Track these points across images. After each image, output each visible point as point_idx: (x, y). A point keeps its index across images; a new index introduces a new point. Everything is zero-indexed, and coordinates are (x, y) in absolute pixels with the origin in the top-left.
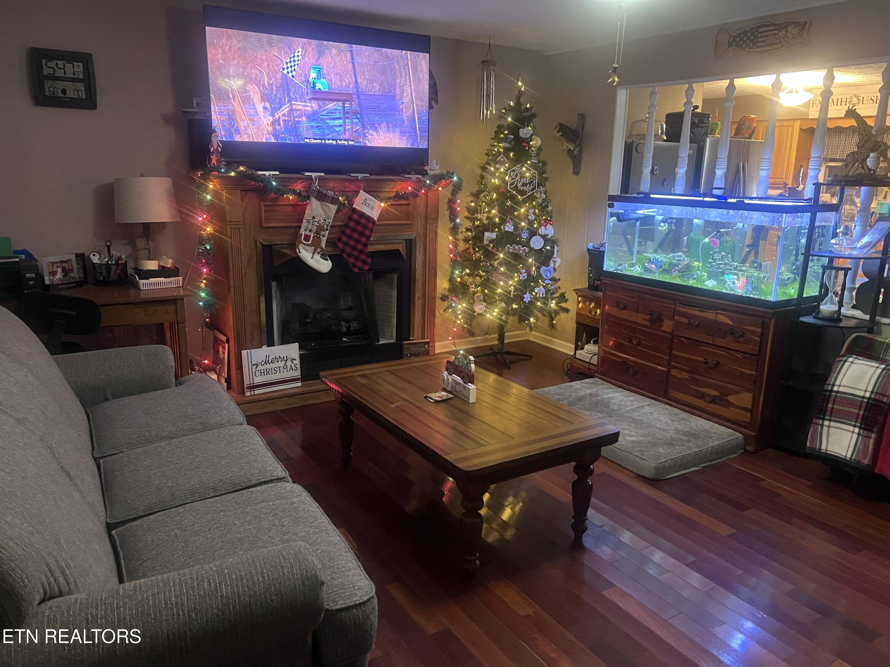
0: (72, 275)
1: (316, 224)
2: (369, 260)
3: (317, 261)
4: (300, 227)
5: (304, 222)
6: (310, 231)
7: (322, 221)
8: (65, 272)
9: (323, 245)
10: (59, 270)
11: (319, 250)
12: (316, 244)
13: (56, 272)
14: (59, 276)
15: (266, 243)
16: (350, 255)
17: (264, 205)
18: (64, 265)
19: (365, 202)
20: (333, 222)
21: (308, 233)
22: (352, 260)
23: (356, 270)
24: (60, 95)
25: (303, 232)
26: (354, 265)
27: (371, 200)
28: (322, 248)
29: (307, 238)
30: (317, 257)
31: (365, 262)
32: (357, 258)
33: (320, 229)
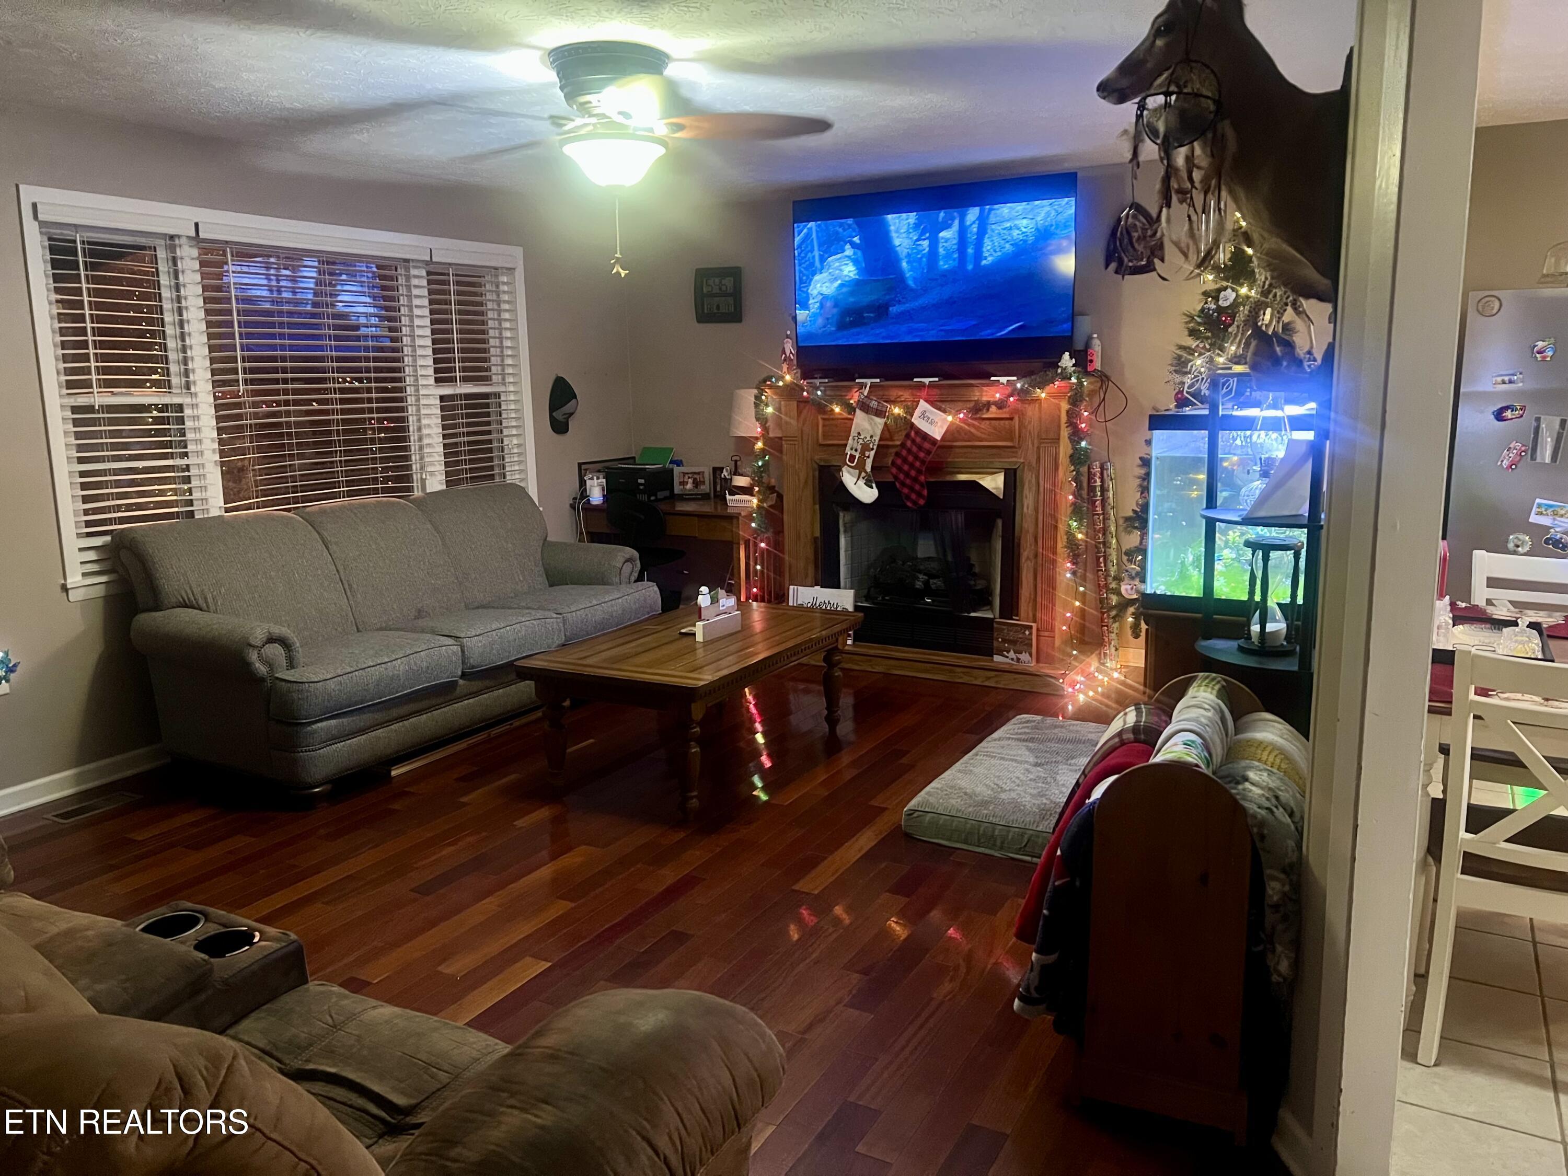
0: (702, 487)
1: (861, 441)
2: (925, 492)
3: (860, 488)
4: (846, 445)
5: (850, 441)
6: (856, 450)
7: (868, 438)
8: (696, 484)
9: (868, 468)
10: (690, 481)
11: (863, 474)
12: (860, 467)
13: (687, 483)
14: (689, 486)
15: (822, 464)
16: (903, 484)
17: (824, 419)
18: (695, 476)
19: (923, 415)
20: (880, 440)
21: (854, 453)
22: (906, 491)
23: (909, 504)
24: (715, 311)
25: (848, 451)
26: (908, 498)
27: (931, 412)
28: (866, 472)
29: (852, 458)
30: (861, 483)
31: (919, 495)
32: (912, 489)
33: (865, 448)
